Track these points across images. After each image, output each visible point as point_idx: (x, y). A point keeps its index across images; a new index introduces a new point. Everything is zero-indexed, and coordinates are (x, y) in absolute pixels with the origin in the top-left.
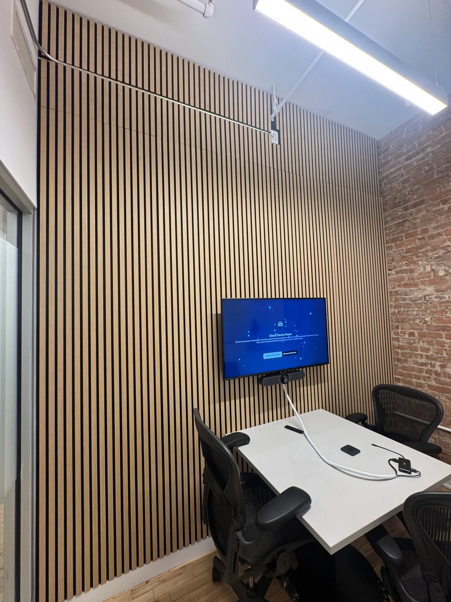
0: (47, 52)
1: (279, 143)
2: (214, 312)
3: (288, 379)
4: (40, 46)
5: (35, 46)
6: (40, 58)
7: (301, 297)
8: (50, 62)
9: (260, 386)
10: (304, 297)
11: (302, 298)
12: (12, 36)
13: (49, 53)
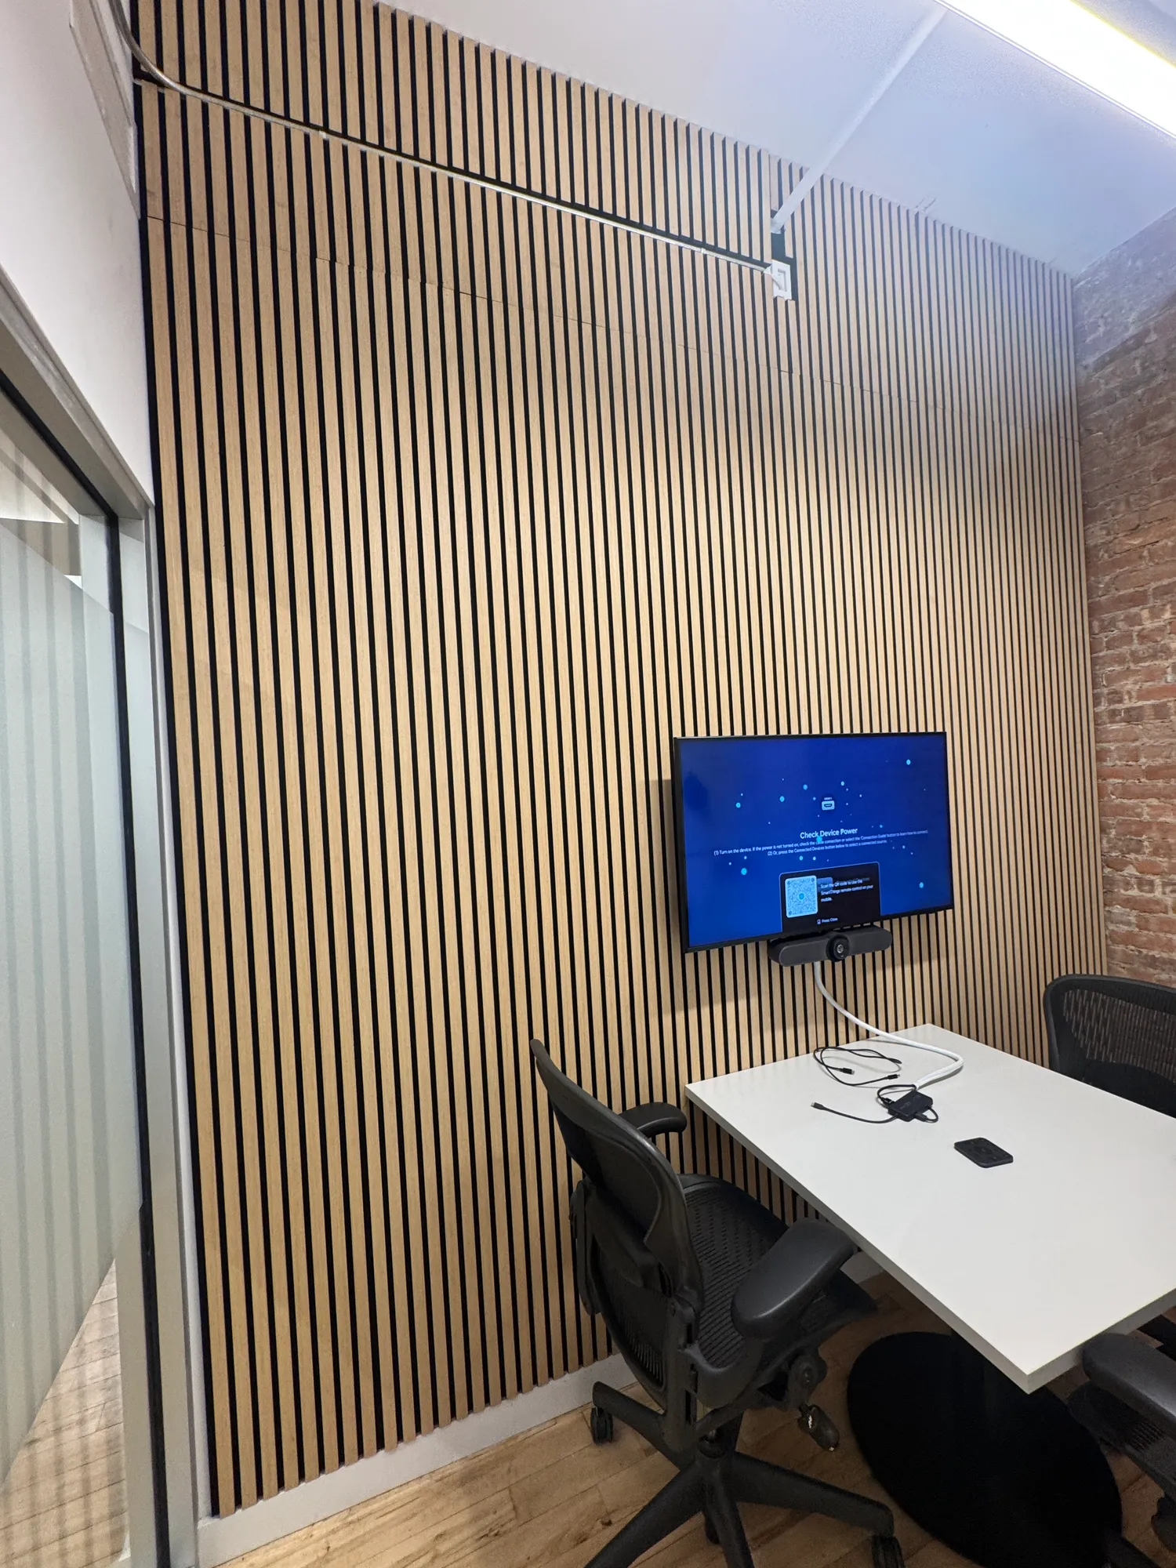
0: (155, 63)
1: (795, 296)
2: (653, 776)
3: (846, 948)
4: (138, 48)
5: (123, 48)
6: (138, 82)
7: (867, 730)
8: (166, 92)
9: (775, 966)
10: (876, 730)
11: (871, 735)
12: (72, 25)
13: (160, 66)
